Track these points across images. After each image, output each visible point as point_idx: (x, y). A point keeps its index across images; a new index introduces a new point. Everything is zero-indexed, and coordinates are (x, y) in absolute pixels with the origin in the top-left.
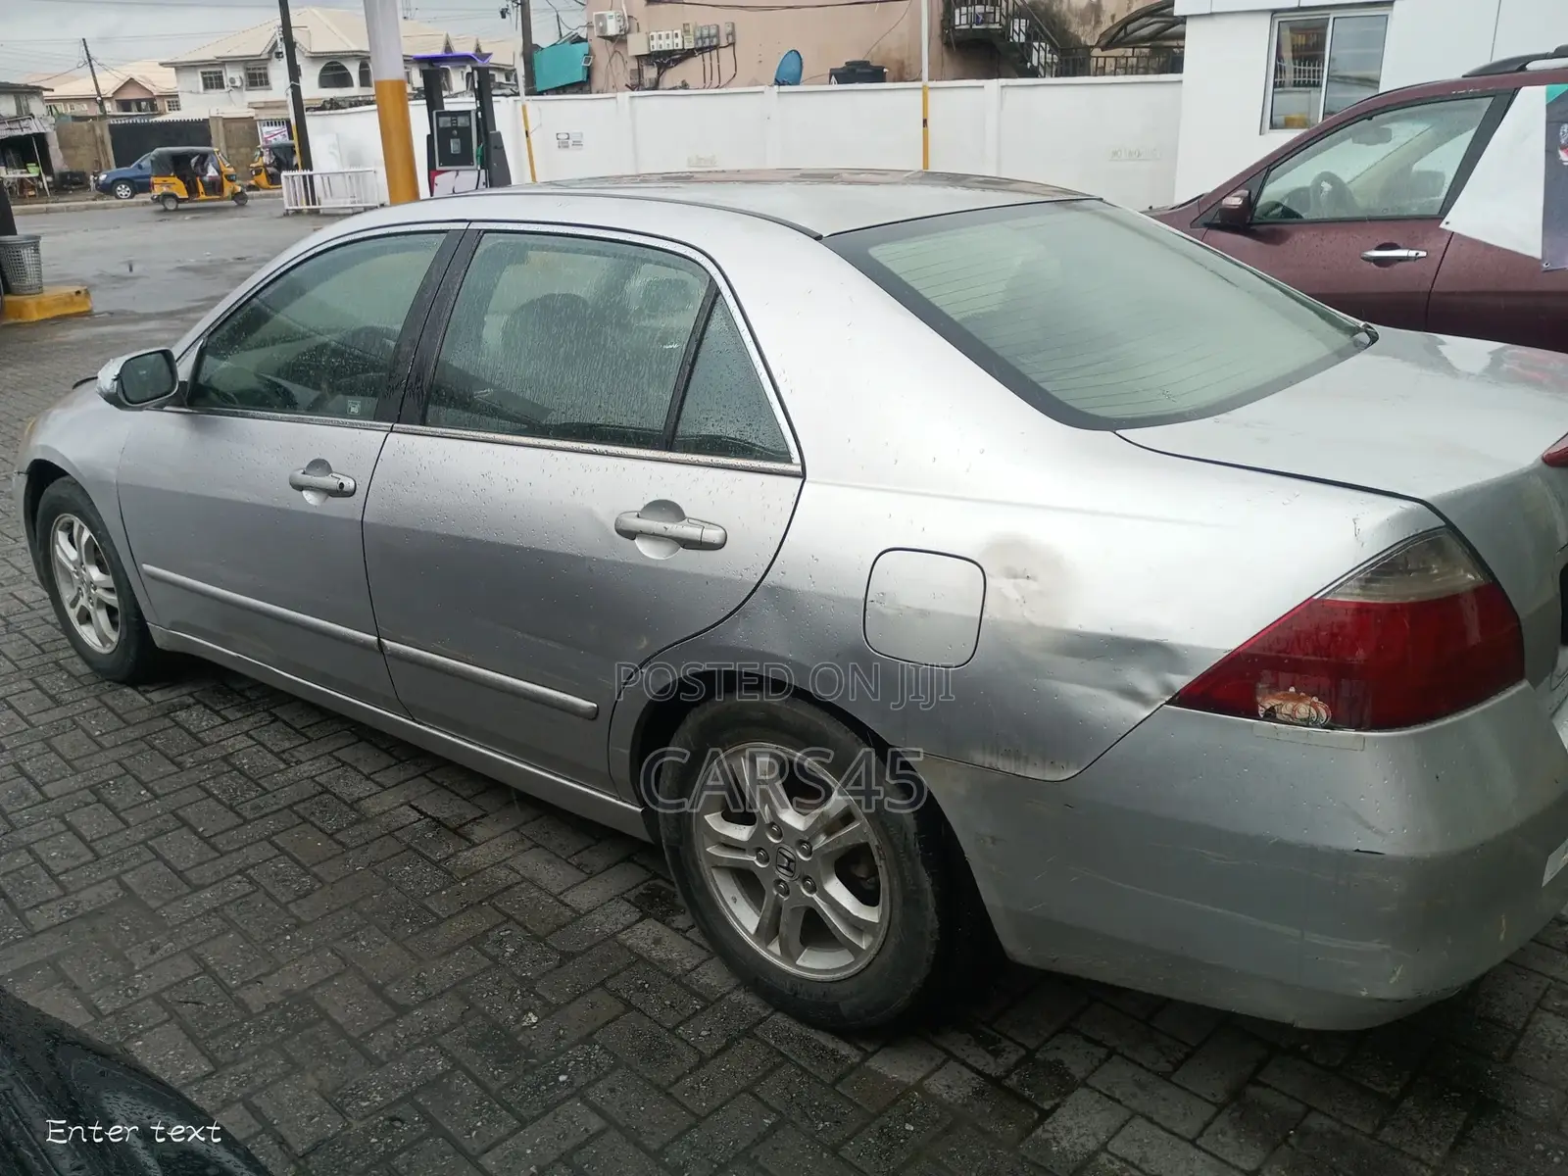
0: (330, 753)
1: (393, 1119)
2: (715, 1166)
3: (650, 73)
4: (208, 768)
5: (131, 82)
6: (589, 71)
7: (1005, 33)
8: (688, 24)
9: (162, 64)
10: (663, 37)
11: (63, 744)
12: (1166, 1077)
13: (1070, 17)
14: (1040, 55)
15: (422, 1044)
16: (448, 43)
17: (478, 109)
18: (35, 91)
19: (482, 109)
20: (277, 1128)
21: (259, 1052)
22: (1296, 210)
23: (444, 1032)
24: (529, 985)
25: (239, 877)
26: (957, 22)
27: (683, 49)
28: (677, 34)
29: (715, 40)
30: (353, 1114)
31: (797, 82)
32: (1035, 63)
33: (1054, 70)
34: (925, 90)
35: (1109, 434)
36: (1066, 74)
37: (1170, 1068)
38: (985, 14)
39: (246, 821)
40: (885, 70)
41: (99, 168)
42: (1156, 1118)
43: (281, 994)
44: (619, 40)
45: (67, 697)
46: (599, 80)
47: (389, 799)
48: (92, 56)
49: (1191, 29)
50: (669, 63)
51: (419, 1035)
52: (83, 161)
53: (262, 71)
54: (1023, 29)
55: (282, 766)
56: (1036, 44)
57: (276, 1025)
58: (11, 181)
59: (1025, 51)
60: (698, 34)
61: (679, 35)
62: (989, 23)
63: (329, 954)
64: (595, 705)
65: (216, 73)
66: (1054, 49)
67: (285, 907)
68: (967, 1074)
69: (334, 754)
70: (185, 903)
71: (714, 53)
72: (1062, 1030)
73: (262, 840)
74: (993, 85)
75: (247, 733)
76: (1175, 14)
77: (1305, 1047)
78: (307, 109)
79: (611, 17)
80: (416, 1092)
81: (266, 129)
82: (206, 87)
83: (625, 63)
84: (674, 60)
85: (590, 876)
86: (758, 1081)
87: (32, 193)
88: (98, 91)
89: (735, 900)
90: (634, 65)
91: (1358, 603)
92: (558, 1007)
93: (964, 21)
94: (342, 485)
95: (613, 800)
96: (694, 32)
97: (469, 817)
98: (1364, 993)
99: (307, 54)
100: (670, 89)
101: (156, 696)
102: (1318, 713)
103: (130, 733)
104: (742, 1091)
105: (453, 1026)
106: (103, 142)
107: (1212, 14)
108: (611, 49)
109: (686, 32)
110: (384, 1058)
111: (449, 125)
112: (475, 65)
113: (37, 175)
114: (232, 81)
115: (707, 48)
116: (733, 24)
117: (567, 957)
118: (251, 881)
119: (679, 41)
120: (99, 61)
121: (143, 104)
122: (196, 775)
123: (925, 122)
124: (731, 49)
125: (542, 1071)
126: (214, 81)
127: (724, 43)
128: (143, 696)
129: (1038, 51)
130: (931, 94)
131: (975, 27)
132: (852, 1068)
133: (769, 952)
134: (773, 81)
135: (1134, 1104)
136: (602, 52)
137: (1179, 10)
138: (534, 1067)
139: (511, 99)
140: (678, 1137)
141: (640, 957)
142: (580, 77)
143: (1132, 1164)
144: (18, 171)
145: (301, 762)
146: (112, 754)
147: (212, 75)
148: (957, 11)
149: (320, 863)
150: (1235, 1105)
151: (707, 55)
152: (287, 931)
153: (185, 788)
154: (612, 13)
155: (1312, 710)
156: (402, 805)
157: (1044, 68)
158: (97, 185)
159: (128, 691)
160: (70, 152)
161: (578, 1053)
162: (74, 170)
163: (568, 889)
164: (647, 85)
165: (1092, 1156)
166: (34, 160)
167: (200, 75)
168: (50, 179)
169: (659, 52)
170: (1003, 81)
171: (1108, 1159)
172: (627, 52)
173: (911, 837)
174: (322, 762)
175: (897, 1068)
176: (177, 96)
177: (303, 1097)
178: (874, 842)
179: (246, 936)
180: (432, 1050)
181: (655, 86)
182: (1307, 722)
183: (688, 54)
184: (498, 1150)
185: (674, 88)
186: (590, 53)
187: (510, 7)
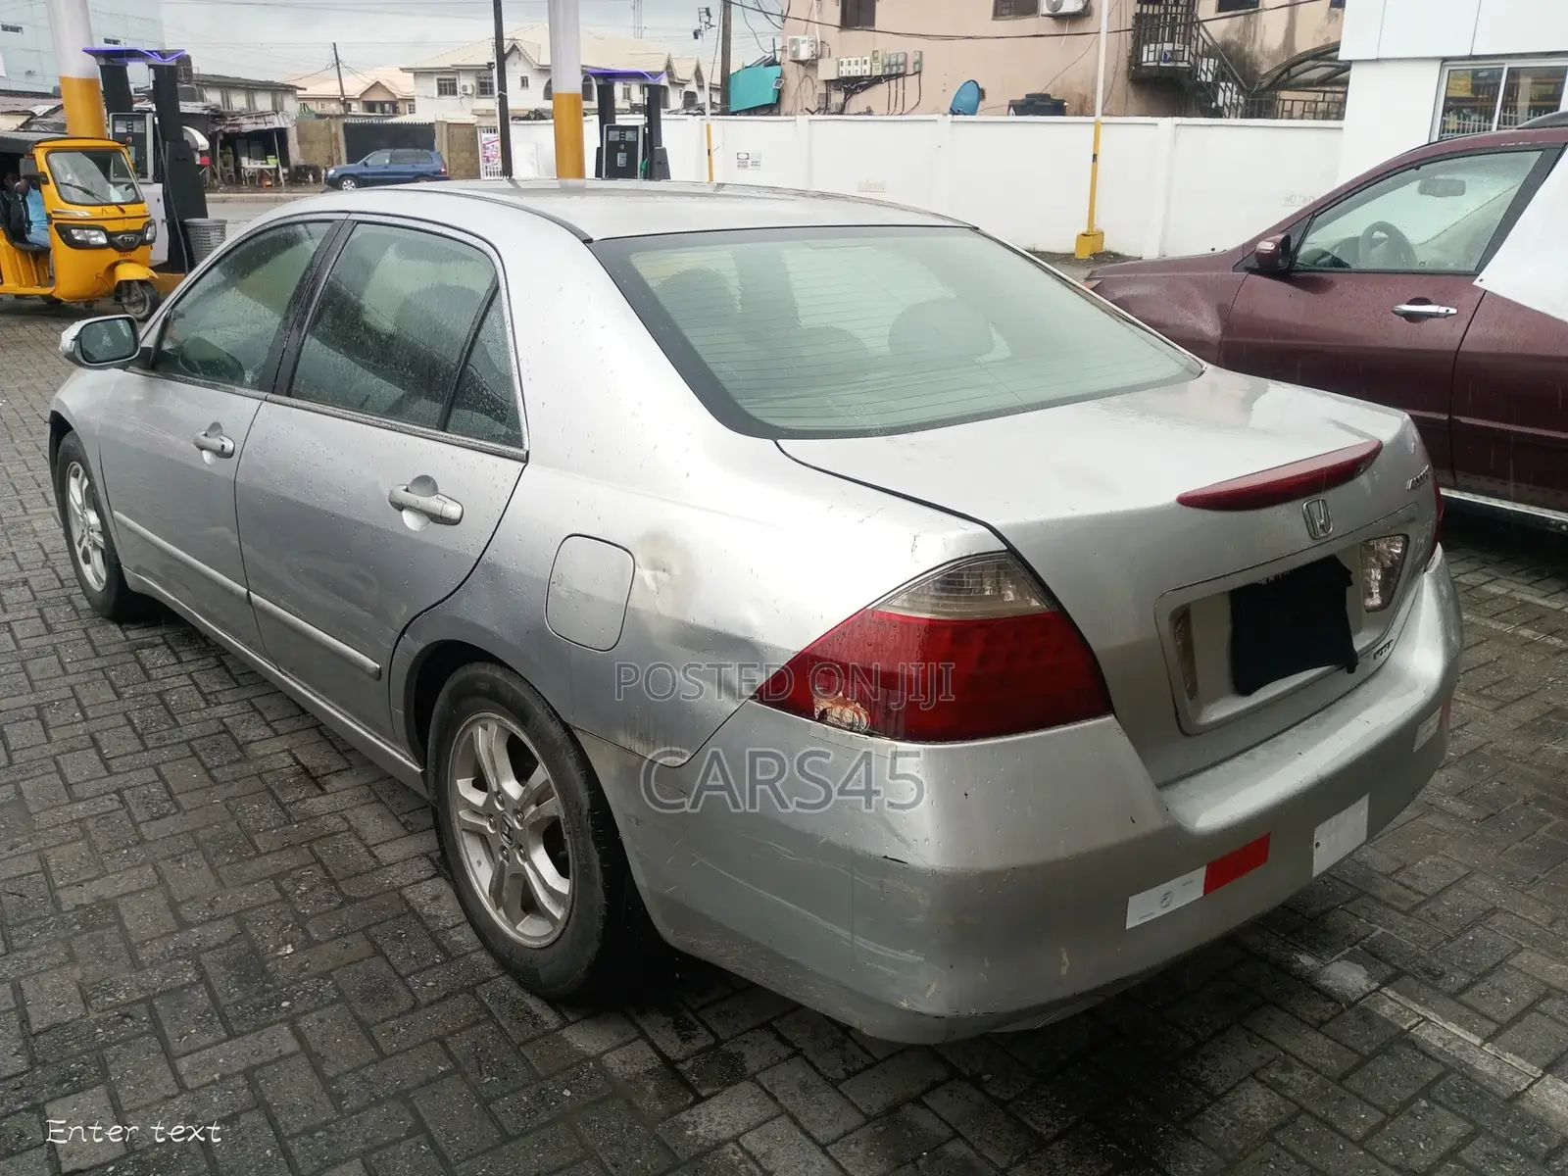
0: (248, 700)
1: (127, 1016)
2: (373, 1099)
3: (838, 98)
4: (142, 700)
5: (377, 85)
6: (779, 93)
7: (1192, 72)
8: (877, 51)
9: (401, 69)
10: (853, 63)
11: (35, 667)
12: (835, 1084)
13: (1261, 58)
14: (1227, 95)
15: (185, 957)
16: (669, 61)
17: (646, 125)
18: (289, 89)
19: (649, 125)
20: (27, 1008)
21: (47, 944)
22: (1345, 260)
23: (209, 949)
24: (300, 921)
25: (114, 795)
26: (1144, 59)
27: (870, 76)
28: (865, 61)
29: (902, 67)
30: (95, 1006)
31: (973, 113)
32: (1221, 103)
33: (1239, 111)
34: (1097, 124)
35: (770, 443)
36: (1252, 116)
37: (841, 1074)
38: (1173, 52)
39: (146, 749)
40: (1065, 104)
41: (331, 161)
42: (802, 1120)
43: (94, 898)
44: (810, 65)
45: (60, 627)
46: (787, 103)
47: (277, 744)
48: (340, 58)
49: (1355, 75)
50: (856, 89)
51: (186, 949)
52: (318, 157)
53: (488, 81)
54: (1211, 69)
55: (202, 705)
56: (1223, 84)
57: (75, 924)
58: (252, 171)
59: (1211, 91)
60: (886, 61)
61: (868, 62)
62: (1177, 61)
63: (150, 870)
64: (378, 666)
65: (450, 80)
66: (1241, 90)
67: (136, 825)
68: (650, 1054)
69: (252, 700)
70: (59, 812)
71: (900, 80)
72: (761, 1027)
73: (150, 766)
74: (1167, 123)
75: (190, 676)
76: (1340, 58)
77: (986, 1077)
78: (513, 119)
79: (804, 42)
80: (155, 996)
81: (485, 136)
82: (441, 92)
83: (814, 87)
84: (861, 87)
85: (411, 833)
86: (452, 1034)
87: (269, 183)
88: (342, 92)
89: (479, 863)
90: (822, 89)
91: (929, 620)
92: (318, 942)
93: (1151, 58)
94: (223, 446)
95: (403, 759)
96: (883, 60)
97: (334, 768)
98: (905, 1005)
99: (535, 67)
100: (855, 114)
101: (133, 634)
102: (860, 718)
103: (95, 663)
104: (435, 1039)
105: (219, 945)
106: (337, 140)
107: (1378, 60)
108: (802, 74)
109: (875, 59)
110: (147, 964)
111: (618, 139)
112: (645, 82)
113: (275, 166)
114: (465, 88)
115: (894, 75)
116: (921, 54)
117: (348, 901)
118: (122, 800)
119: (867, 67)
120: (346, 65)
121: (387, 106)
122: (129, 704)
123: (1095, 156)
124: (917, 77)
125: (272, 995)
126: (447, 88)
127: (910, 71)
128: (124, 633)
129: (1224, 92)
130: (1103, 130)
131: (1162, 64)
132: (547, 1033)
133: (498, 915)
134: (949, 110)
135: (788, 1103)
136: (794, 74)
137: (1343, 55)
138: (269, 991)
139: (699, 117)
140: (354, 1070)
141: (412, 910)
142: (770, 99)
143: (753, 1158)
144: (259, 162)
145: (221, 704)
146: (71, 679)
147: (447, 82)
148: (1145, 48)
149: (187, 792)
150: (885, 1119)
151: (893, 82)
152: (127, 846)
153: (113, 714)
154: (806, 38)
155: (855, 715)
156: (284, 751)
157: (1229, 108)
158: (326, 179)
159: (113, 627)
160: (307, 147)
161: (310, 985)
162: (308, 164)
163: (383, 843)
164: (833, 110)
165: (720, 1144)
166: (274, 153)
167: (436, 81)
168: (286, 171)
169: (847, 78)
170: (1178, 120)
171: (733, 1150)
172: (816, 77)
173: (585, 812)
174: (238, 707)
175: (584, 1039)
176: (413, 100)
177: (62, 986)
178: (562, 816)
179: (92, 846)
180: (189, 963)
181: (841, 112)
182: (851, 727)
183: (875, 81)
184: (196, 1055)
185: (859, 114)
186: (782, 76)
187: (703, 29)
